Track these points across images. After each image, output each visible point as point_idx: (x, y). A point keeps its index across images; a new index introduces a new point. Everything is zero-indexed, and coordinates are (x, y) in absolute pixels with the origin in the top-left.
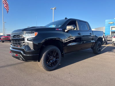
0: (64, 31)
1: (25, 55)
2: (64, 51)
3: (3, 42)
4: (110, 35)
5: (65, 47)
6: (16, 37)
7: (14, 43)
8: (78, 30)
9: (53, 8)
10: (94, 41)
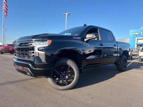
0: (84, 41)
1: (34, 69)
2: (82, 65)
3: (2, 53)
4: (135, 49)
5: (83, 61)
6: (23, 46)
7: (20, 54)
8: (100, 39)
9: (67, 14)
10: (119, 55)
